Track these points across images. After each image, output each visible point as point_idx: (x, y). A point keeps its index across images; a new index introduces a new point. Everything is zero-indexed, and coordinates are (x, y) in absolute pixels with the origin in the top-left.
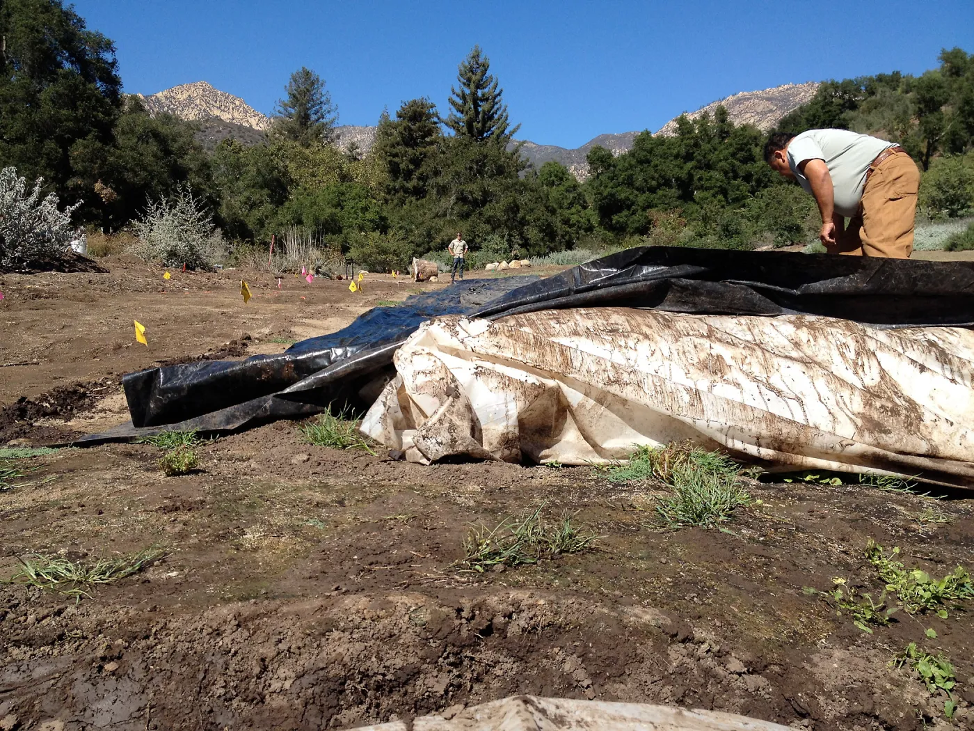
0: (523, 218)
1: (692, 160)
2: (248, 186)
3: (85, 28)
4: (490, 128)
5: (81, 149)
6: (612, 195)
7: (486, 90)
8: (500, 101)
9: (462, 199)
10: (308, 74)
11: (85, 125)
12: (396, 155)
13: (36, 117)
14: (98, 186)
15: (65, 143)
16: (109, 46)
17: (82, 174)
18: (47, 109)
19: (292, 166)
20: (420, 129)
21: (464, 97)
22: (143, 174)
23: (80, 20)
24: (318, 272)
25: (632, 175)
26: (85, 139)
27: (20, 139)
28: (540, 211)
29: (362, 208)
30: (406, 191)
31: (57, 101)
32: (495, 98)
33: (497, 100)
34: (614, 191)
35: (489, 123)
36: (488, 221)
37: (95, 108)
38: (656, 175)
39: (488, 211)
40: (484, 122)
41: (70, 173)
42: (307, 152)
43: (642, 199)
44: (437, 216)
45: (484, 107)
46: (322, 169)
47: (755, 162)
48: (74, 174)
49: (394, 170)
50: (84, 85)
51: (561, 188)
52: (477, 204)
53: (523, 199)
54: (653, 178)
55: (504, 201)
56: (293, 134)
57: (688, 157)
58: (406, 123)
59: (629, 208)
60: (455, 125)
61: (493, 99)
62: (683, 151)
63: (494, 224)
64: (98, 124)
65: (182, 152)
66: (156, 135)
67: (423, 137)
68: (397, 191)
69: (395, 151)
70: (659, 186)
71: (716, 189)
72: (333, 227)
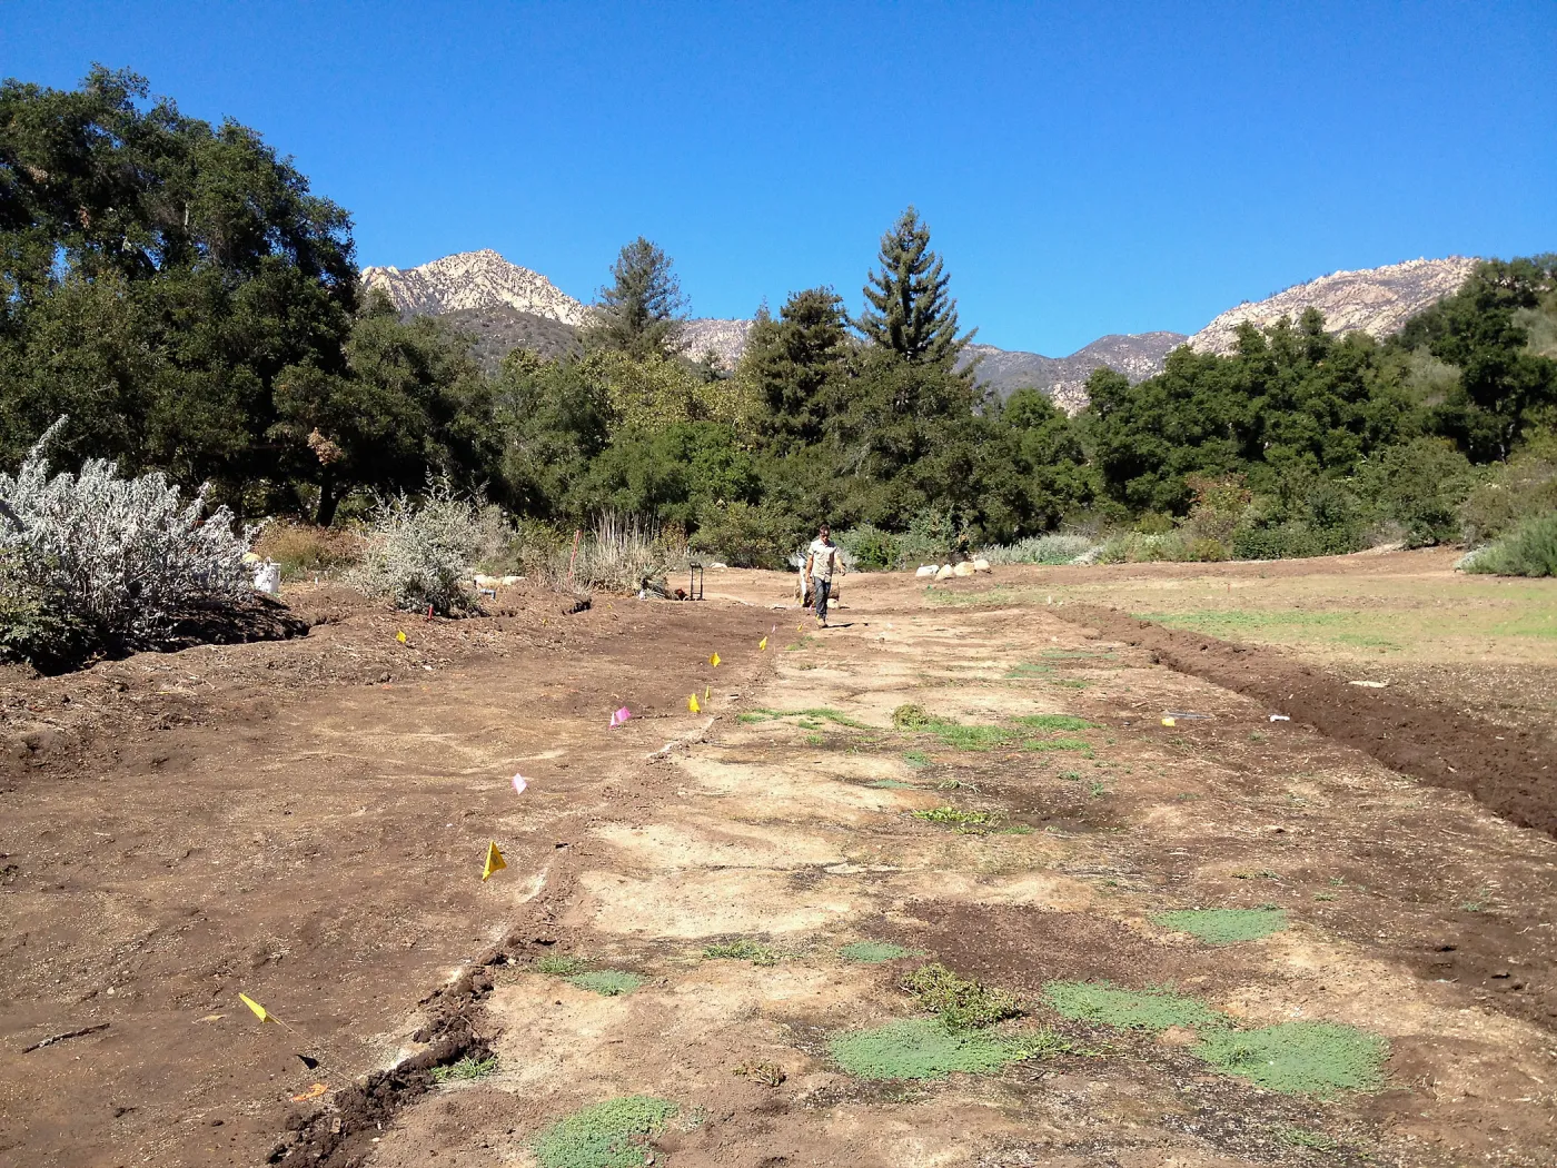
0: (978, 481)
1: (1262, 393)
2: (547, 427)
3: (307, 191)
4: (928, 334)
5: (290, 381)
6: (1127, 447)
7: (923, 276)
8: (945, 292)
9: (881, 448)
10: (646, 247)
11: (298, 342)
12: (777, 375)
13: (225, 329)
14: (313, 437)
15: (268, 369)
16: (342, 220)
17: (292, 418)
18: (242, 318)
19: (615, 390)
20: (816, 335)
21: (888, 287)
22: (385, 420)
23: (301, 180)
24: (645, 585)
25: (1160, 416)
26: (298, 365)
27: (200, 363)
28: (1007, 470)
29: (721, 462)
30: (791, 431)
31: (259, 304)
32: (937, 288)
33: (941, 290)
34: (1130, 440)
35: (926, 326)
36: (921, 485)
37: (314, 317)
38: (1201, 418)
39: (921, 469)
40: (919, 324)
41: (273, 416)
42: (639, 368)
43: (1176, 455)
44: (838, 474)
45: (918, 301)
46: (661, 395)
47: (1369, 399)
48: (279, 418)
49: (775, 398)
50: (301, 280)
51: (1042, 431)
52: (902, 458)
53: (980, 451)
54: (1196, 423)
55: (950, 454)
56: (620, 338)
57: (1256, 390)
58: (794, 326)
59: (1154, 468)
60: (872, 328)
61: (934, 290)
62: (1247, 380)
63: (932, 491)
64: (319, 341)
65: (449, 376)
66: (410, 352)
67: (821, 347)
68: (776, 431)
69: (775, 368)
70: (1206, 435)
71: (1303, 443)
72: (673, 490)
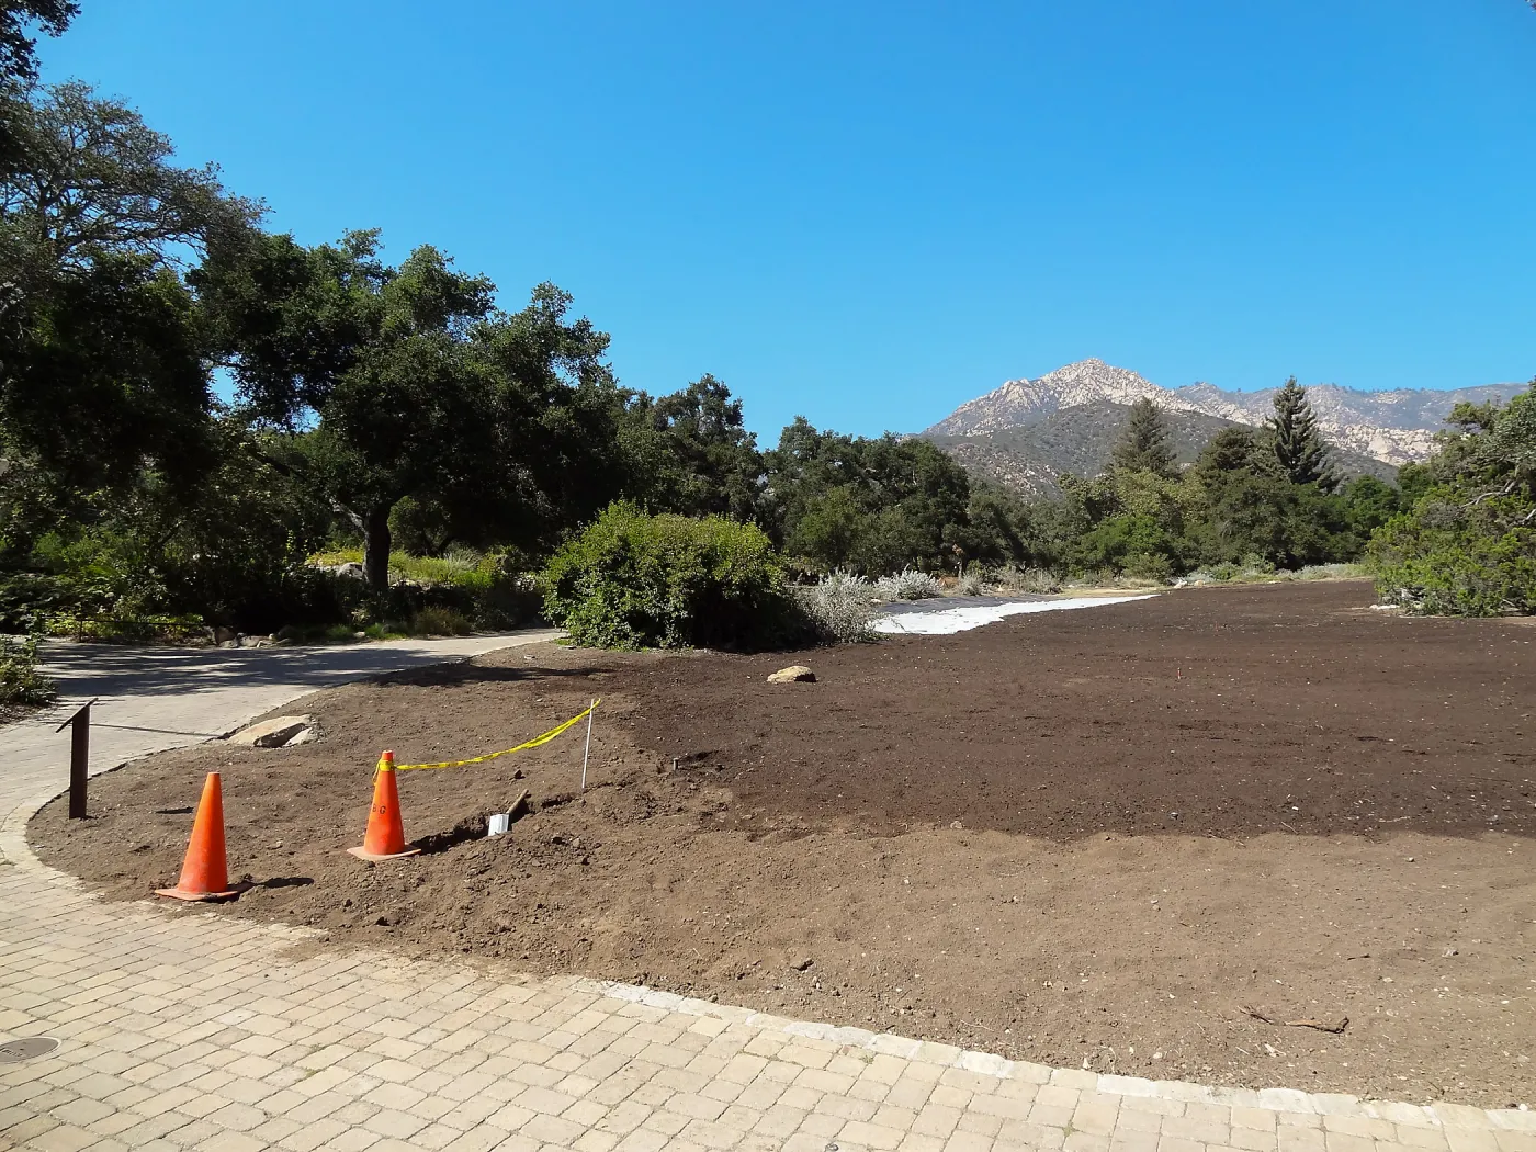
0: (1288, 538)
5: (947, 530)
7: (1300, 415)
8: (1314, 423)
9: (1235, 521)
10: (1149, 404)
11: (949, 516)
12: (1211, 477)
13: (927, 514)
14: (955, 547)
15: (940, 526)
16: (964, 471)
17: (949, 541)
18: (932, 510)
20: (1234, 454)
21: (1277, 422)
22: (977, 540)
23: (951, 459)
26: (949, 525)
27: (920, 526)
29: (1147, 535)
32: (1309, 421)
33: (1312, 421)
34: (1375, 513)
35: (1303, 443)
36: (1257, 540)
37: (954, 508)
39: (1256, 533)
40: (1297, 443)
41: (942, 541)
42: (1136, 476)
45: (1297, 430)
48: (944, 541)
55: (1273, 522)
58: (1220, 450)
61: (1306, 424)
64: (955, 515)
66: (993, 505)
67: (1239, 459)
69: (1210, 473)
72: (1120, 550)
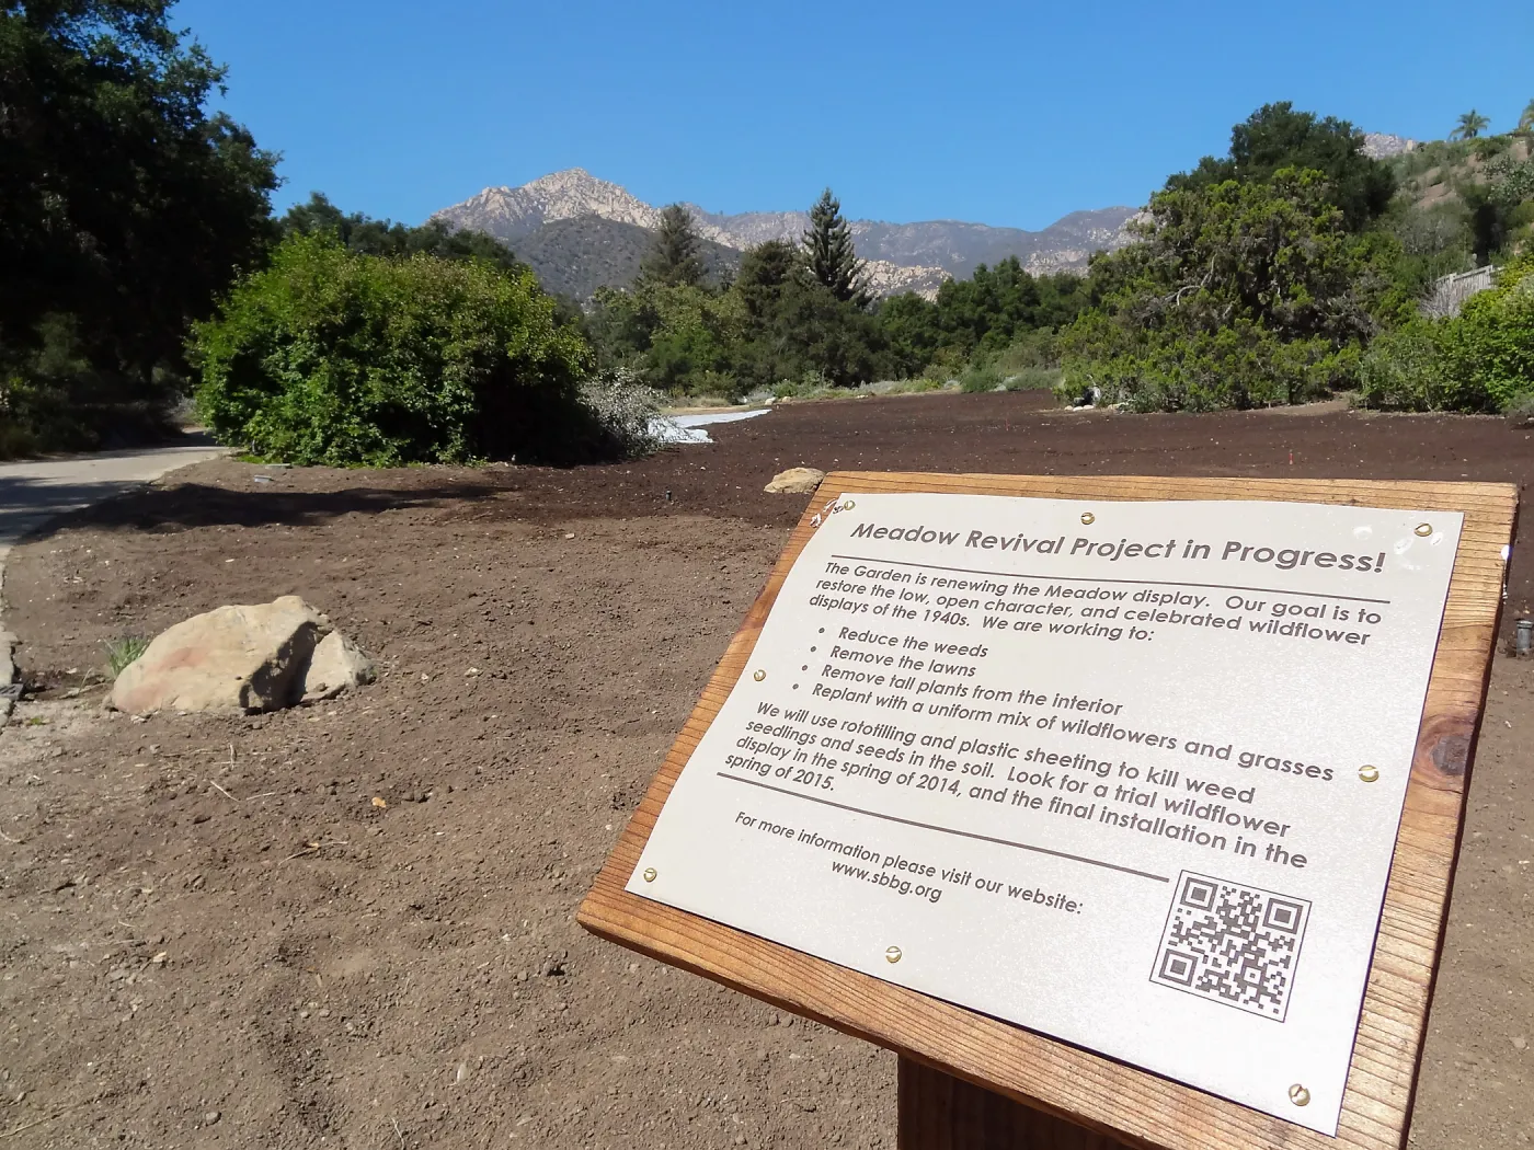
0: (843, 355)
1: (984, 303)
2: (617, 339)
4: (839, 264)
7: (836, 229)
8: (848, 239)
9: (792, 338)
10: (678, 210)
12: (752, 293)
19: (660, 306)
20: (774, 268)
21: (815, 236)
25: (938, 316)
29: (709, 350)
32: (844, 236)
33: (846, 237)
35: (839, 259)
36: (812, 358)
38: (955, 317)
39: (812, 350)
40: (834, 258)
42: (673, 291)
43: (942, 335)
45: (834, 246)
46: (686, 308)
49: (751, 307)
54: (953, 320)
55: (828, 339)
56: (665, 269)
57: (980, 303)
58: (761, 263)
60: (809, 261)
61: (842, 239)
62: (978, 296)
67: (779, 274)
68: (753, 326)
69: (752, 289)
70: (958, 326)
72: (683, 367)
